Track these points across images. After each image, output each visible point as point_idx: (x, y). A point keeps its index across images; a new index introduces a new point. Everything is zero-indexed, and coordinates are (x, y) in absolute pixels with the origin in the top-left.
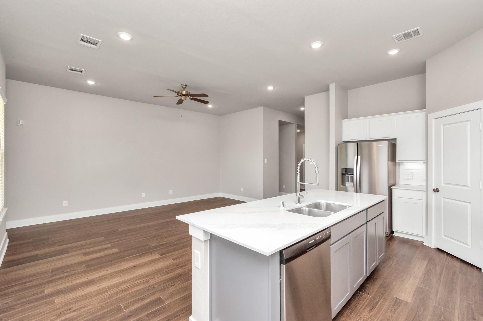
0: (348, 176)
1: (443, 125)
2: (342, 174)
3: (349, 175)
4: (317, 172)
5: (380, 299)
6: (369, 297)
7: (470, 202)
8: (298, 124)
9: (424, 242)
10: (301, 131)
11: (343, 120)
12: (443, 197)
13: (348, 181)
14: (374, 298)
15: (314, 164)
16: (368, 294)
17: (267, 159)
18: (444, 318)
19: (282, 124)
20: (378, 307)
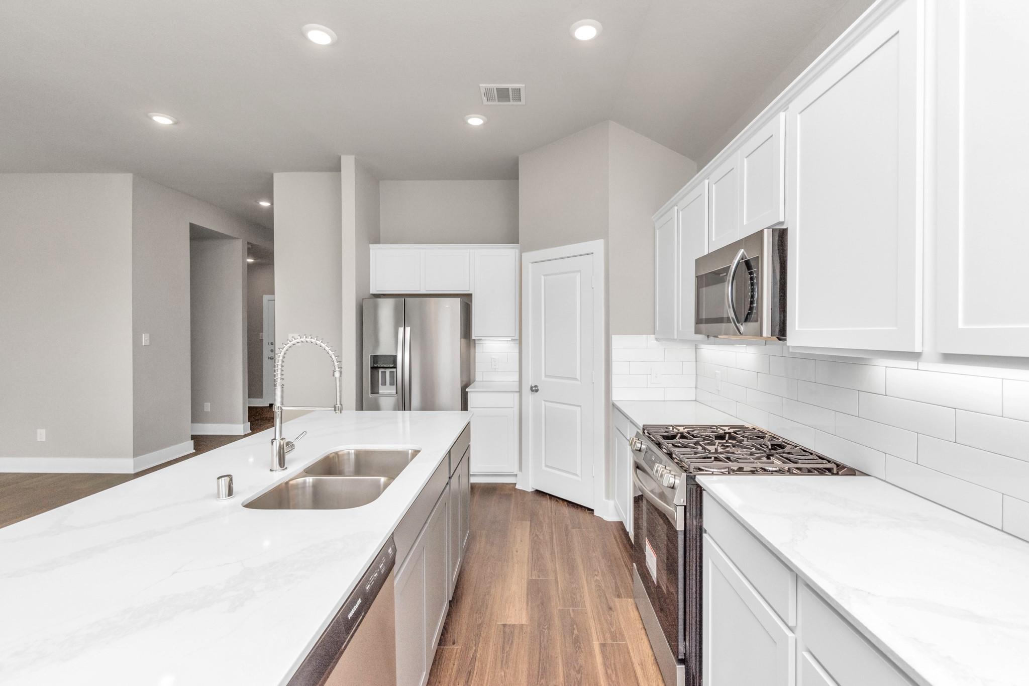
0: (385, 372)
1: (544, 275)
2: (371, 368)
3: (387, 369)
4: (337, 374)
5: (476, 645)
6: (457, 650)
7: (580, 405)
8: (250, 241)
9: (516, 484)
10: (259, 261)
11: (370, 245)
12: (544, 401)
13: (384, 384)
14: (466, 648)
15: (328, 353)
16: (454, 643)
17: (148, 335)
18: (578, 631)
19: (198, 236)
20: (478, 667)
